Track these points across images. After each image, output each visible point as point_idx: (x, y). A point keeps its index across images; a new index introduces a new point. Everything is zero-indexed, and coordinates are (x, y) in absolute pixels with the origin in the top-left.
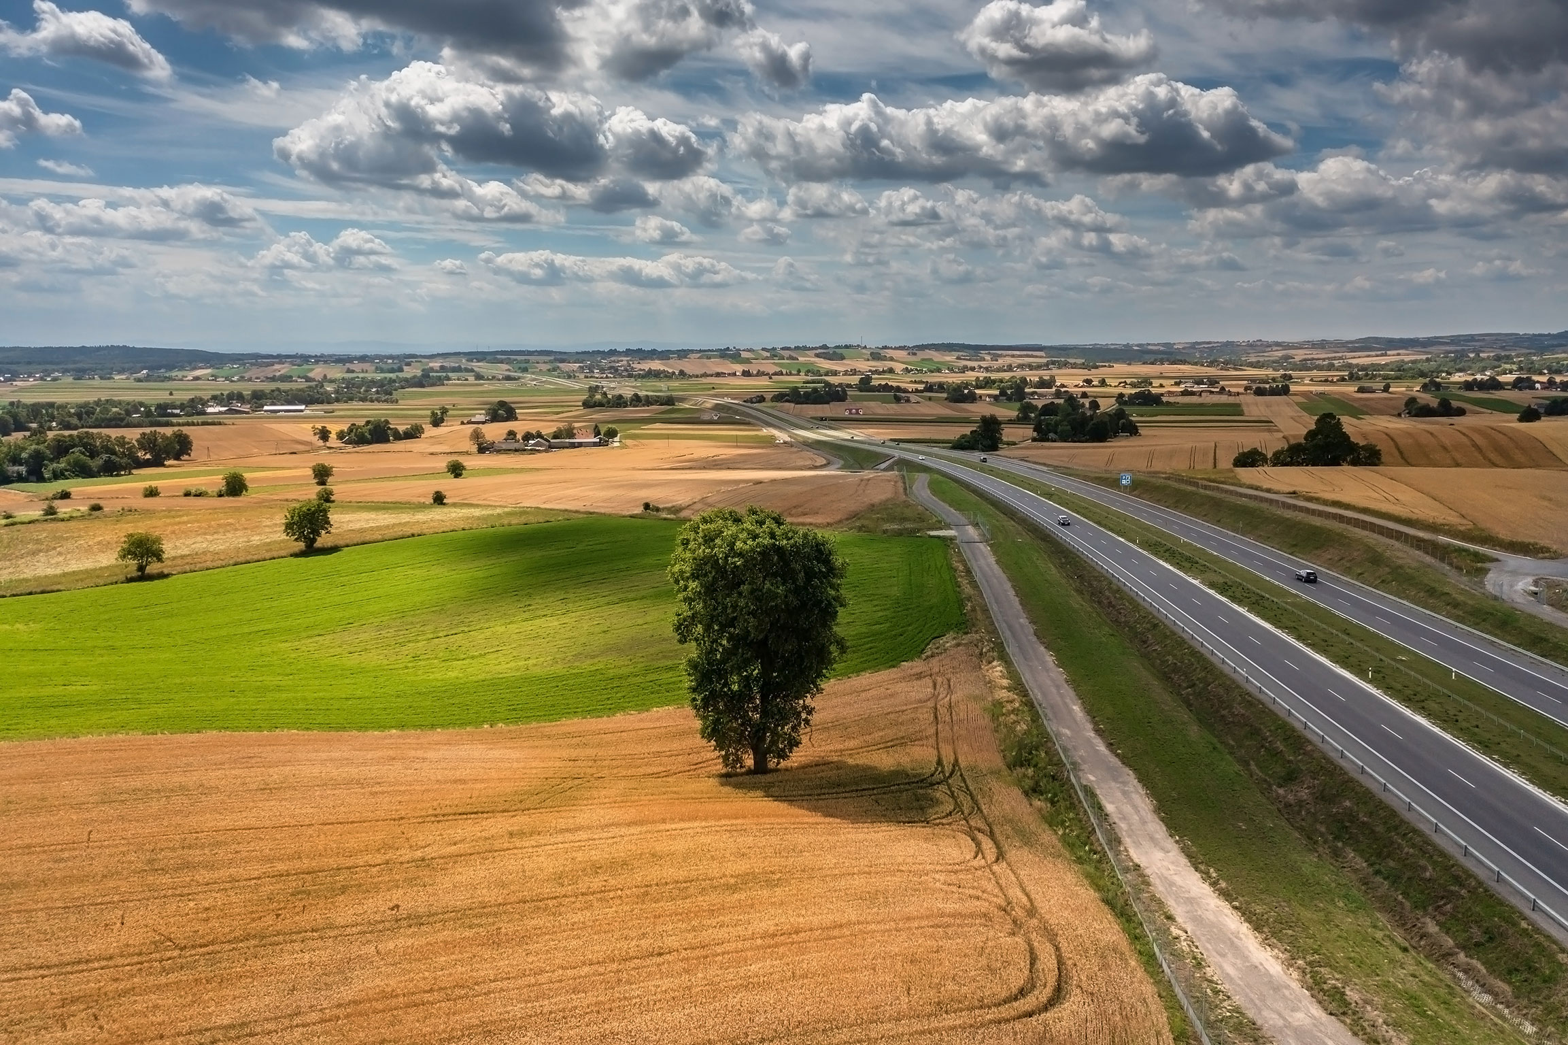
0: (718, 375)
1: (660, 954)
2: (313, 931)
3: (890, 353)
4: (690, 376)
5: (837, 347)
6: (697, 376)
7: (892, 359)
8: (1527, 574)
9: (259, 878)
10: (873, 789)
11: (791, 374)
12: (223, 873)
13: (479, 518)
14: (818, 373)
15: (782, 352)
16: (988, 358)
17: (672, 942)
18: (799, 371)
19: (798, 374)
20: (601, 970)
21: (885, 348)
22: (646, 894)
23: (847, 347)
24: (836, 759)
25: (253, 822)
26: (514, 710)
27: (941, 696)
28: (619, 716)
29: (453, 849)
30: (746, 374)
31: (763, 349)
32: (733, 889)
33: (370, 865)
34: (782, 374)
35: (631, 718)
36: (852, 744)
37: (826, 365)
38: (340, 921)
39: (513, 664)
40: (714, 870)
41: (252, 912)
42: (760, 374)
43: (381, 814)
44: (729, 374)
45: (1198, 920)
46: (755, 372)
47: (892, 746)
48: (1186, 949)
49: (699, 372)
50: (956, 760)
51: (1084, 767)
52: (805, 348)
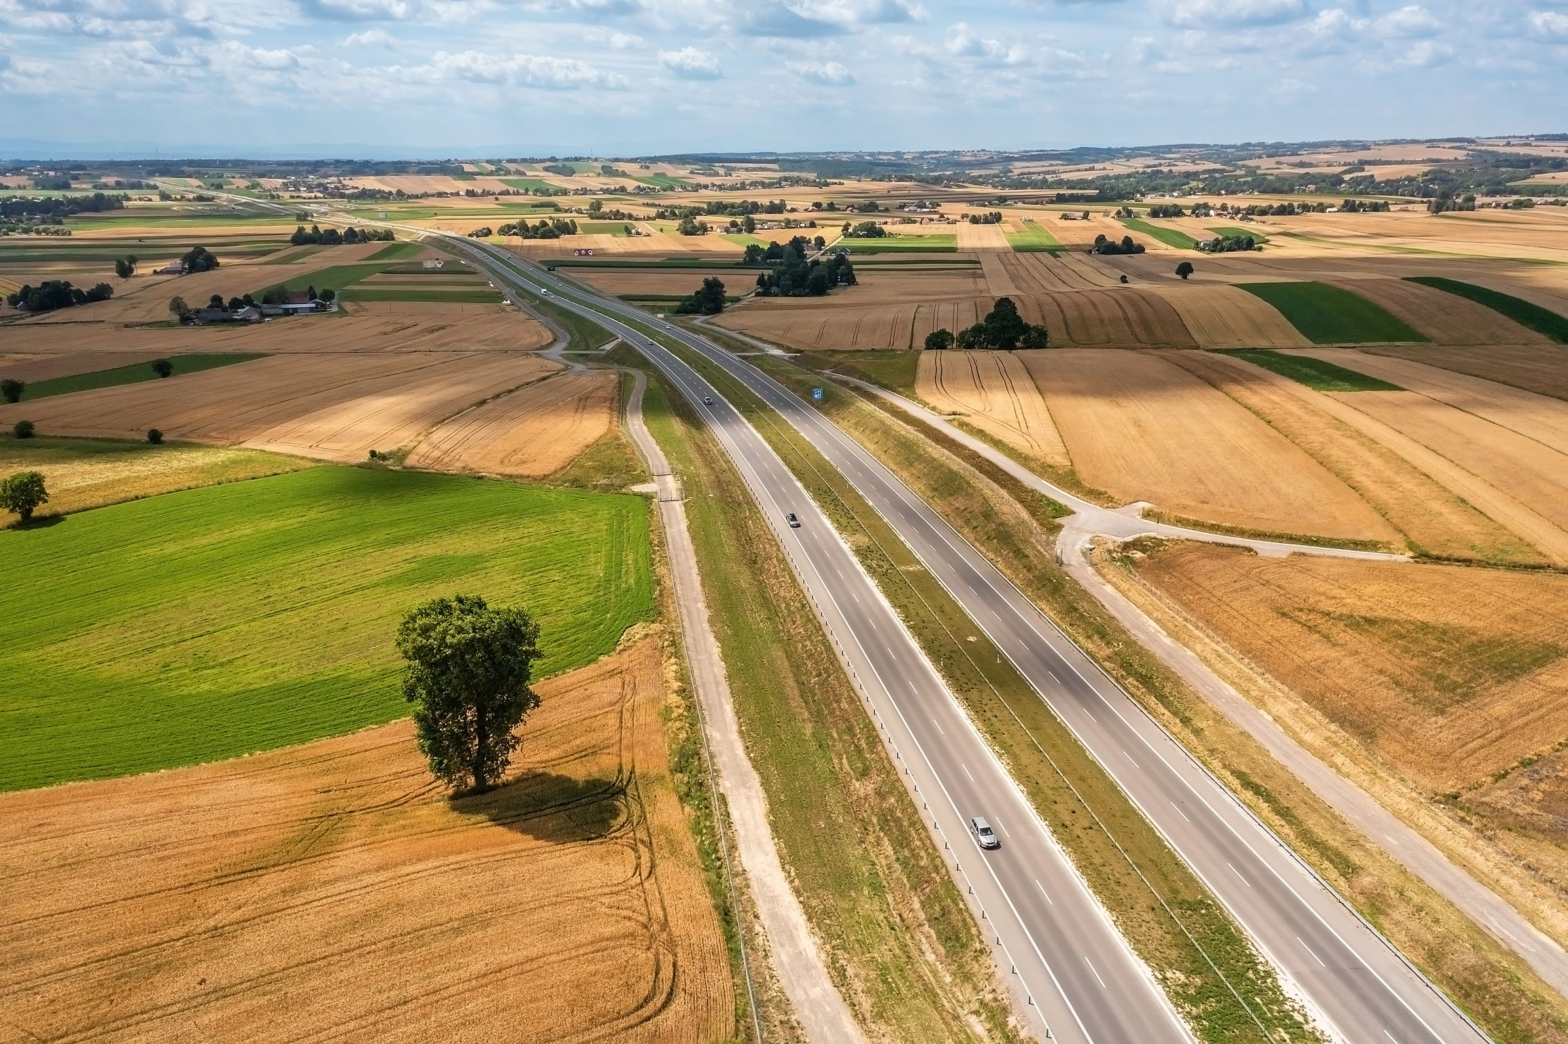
0: (440, 195)
1: (405, 1003)
2: (142, 1013)
3: (622, 167)
4: (409, 197)
5: (567, 159)
6: (417, 197)
7: (624, 175)
8: (1087, 532)
9: (85, 964)
10: (568, 803)
11: (518, 194)
12: (53, 963)
13: (202, 470)
14: (546, 193)
15: (509, 166)
16: (722, 171)
17: (412, 990)
18: (527, 190)
19: (526, 193)
20: (364, 1023)
21: (617, 160)
22: (393, 945)
23: (576, 159)
24: (541, 771)
25: (63, 905)
26: (269, 729)
27: (628, 697)
28: (361, 733)
29: (238, 914)
30: (470, 194)
31: (488, 162)
32: (458, 931)
33: (173, 940)
34: (509, 193)
35: (373, 733)
36: (554, 753)
37: (556, 181)
38: (161, 1002)
39: (261, 673)
40: (442, 913)
41: (90, 1000)
42: (486, 193)
43: (171, 882)
44: (452, 194)
45: (774, 916)
46: (480, 191)
47: (585, 756)
48: (761, 943)
49: (419, 191)
50: (633, 767)
51: (723, 773)
52: (533, 161)
